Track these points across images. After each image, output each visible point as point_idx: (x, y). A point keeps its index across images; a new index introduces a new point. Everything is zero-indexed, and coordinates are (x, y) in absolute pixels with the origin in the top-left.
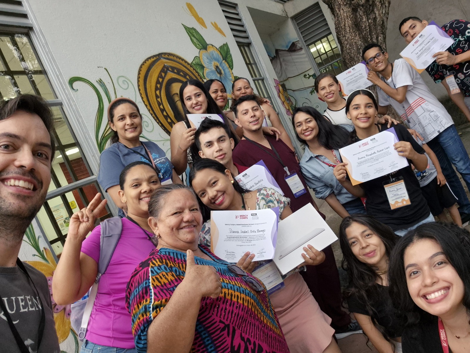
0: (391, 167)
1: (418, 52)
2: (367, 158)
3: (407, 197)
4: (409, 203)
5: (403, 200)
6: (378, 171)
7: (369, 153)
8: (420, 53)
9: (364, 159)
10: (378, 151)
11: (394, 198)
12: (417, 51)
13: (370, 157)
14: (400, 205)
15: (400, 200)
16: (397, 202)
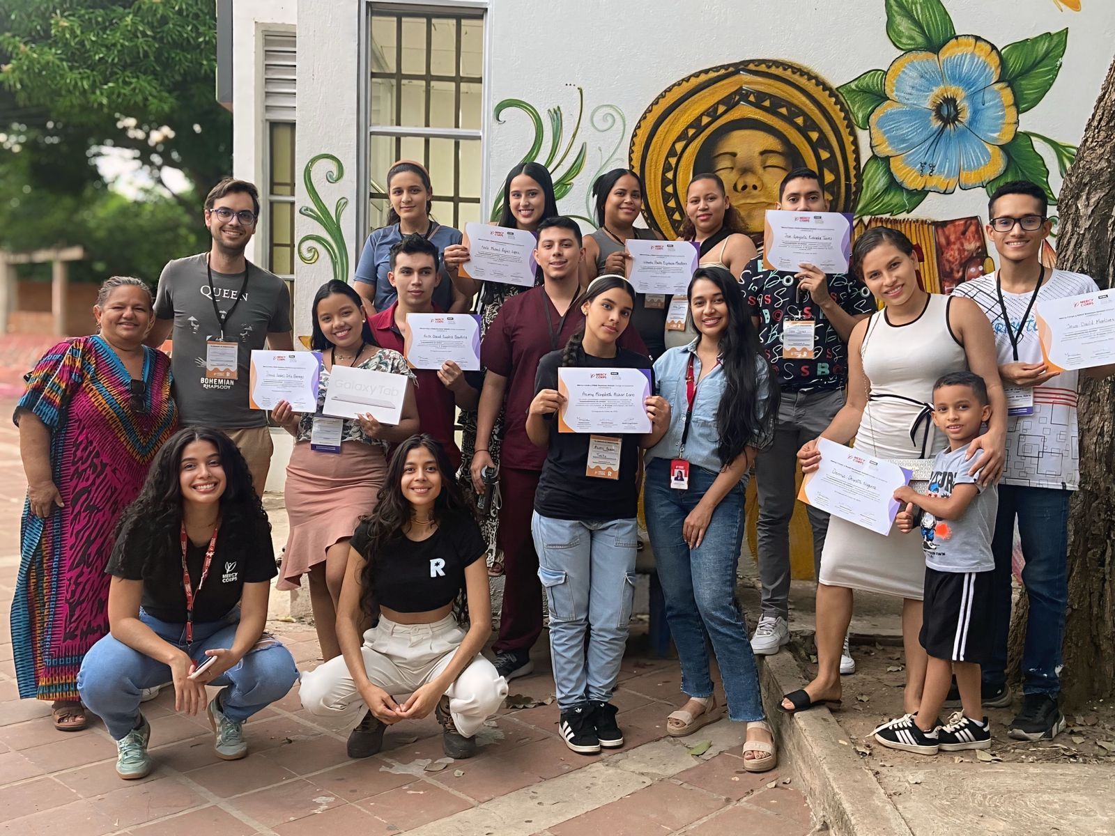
0: (626, 425)
1: (792, 236)
2: (596, 397)
3: (616, 468)
4: (616, 478)
5: (609, 469)
6: (604, 423)
7: (602, 391)
8: (792, 239)
9: (591, 397)
10: (615, 394)
11: (597, 460)
12: (791, 233)
13: (601, 397)
14: (601, 474)
15: (604, 467)
16: (598, 468)
